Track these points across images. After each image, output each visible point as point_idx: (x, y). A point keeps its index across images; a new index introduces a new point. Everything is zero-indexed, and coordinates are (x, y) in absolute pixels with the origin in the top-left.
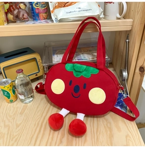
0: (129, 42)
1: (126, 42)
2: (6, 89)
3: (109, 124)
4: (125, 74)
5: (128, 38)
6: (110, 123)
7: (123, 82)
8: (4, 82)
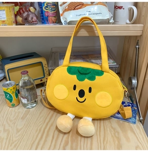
0: (139, 48)
1: (136, 48)
2: (9, 91)
3: (116, 134)
4: (134, 81)
5: (137, 44)
6: (118, 133)
7: (132, 90)
8: (7, 84)
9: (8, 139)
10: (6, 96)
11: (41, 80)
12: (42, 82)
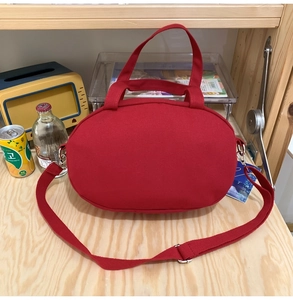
0: (270, 53)
1: (265, 53)
2: (13, 146)
4: (260, 119)
5: (268, 44)
6: (233, 216)
8: (8, 132)
9: (25, 240)
10: (7, 156)
11: (74, 121)
12: (75, 124)
